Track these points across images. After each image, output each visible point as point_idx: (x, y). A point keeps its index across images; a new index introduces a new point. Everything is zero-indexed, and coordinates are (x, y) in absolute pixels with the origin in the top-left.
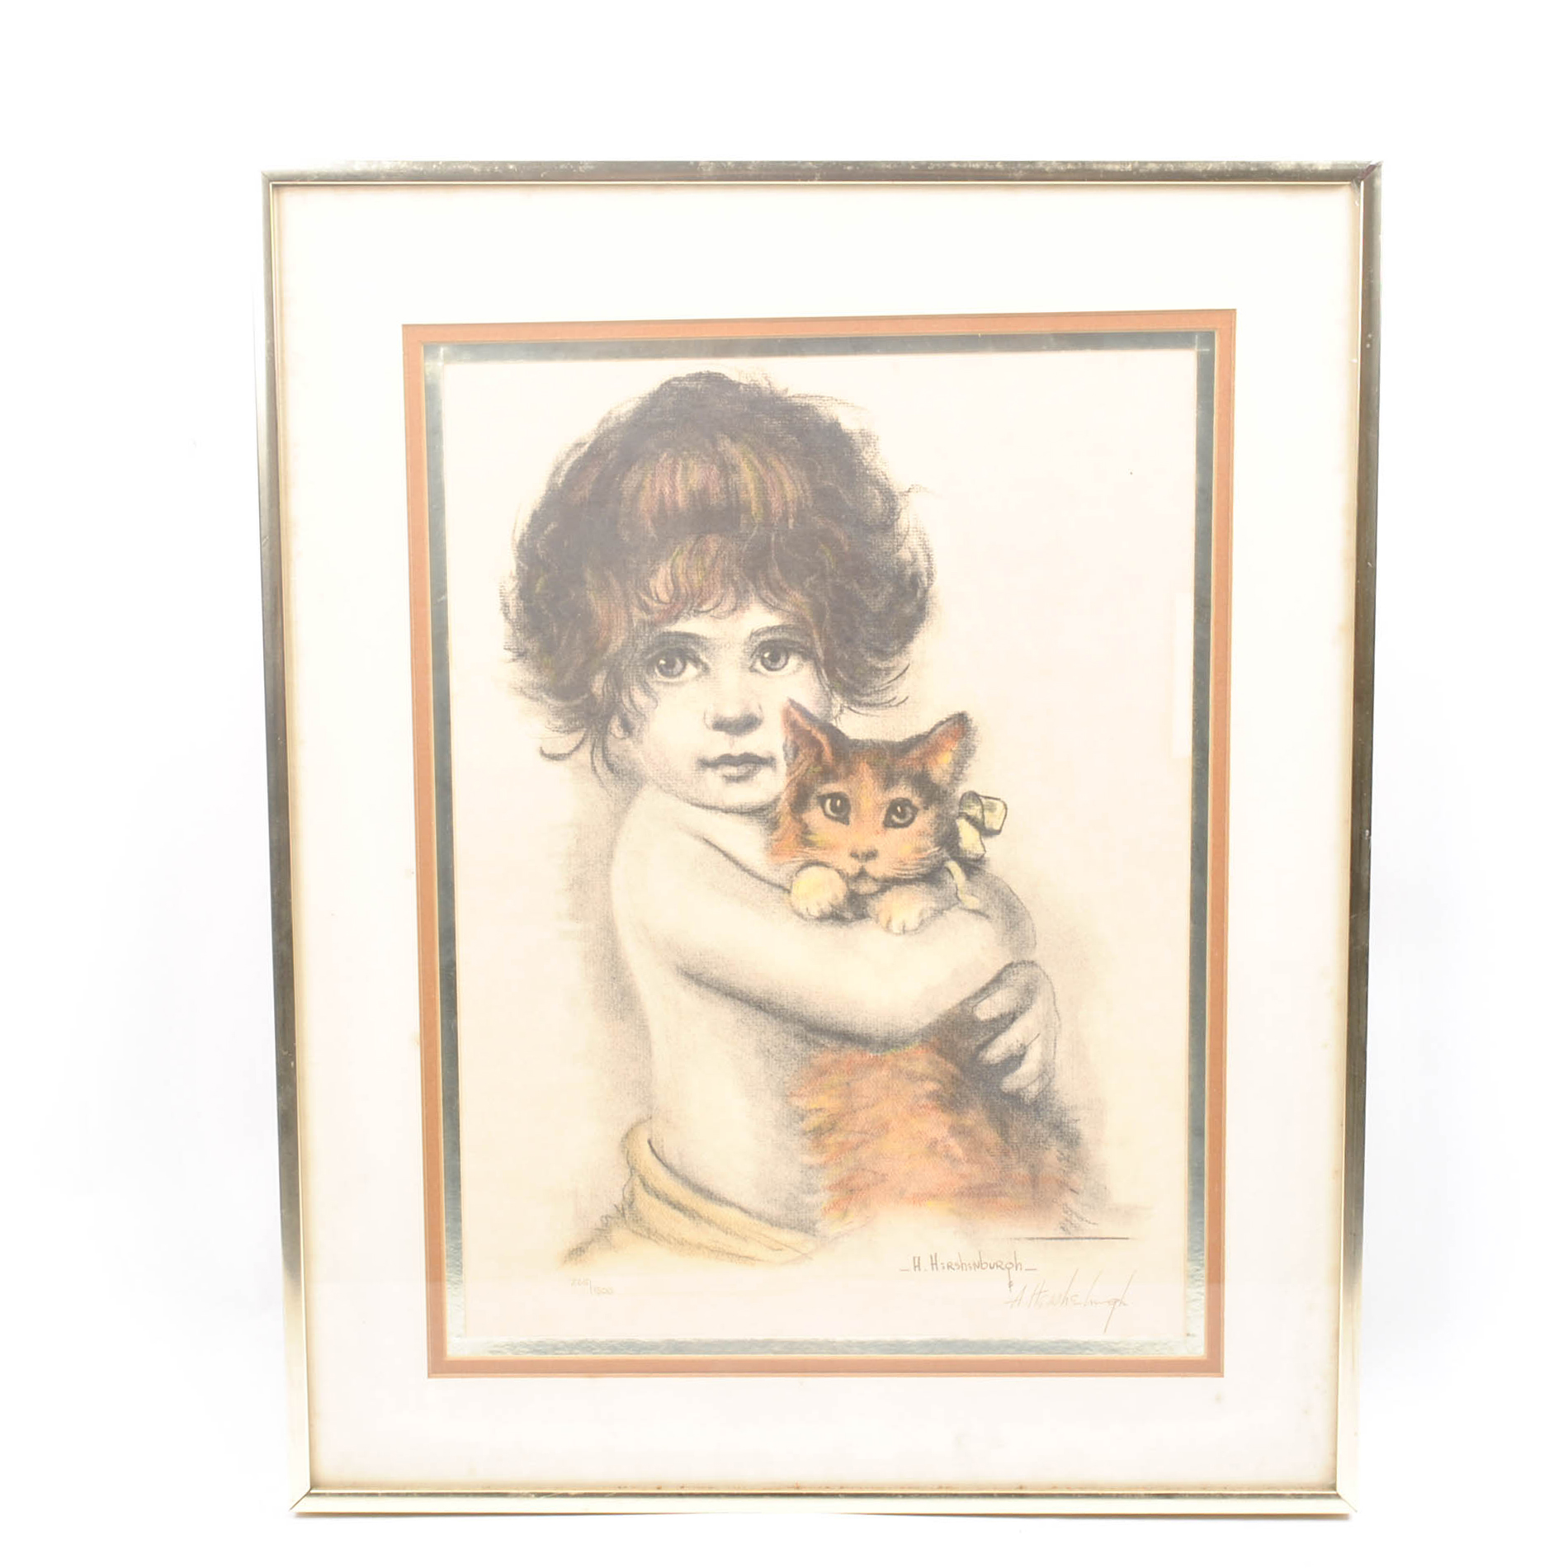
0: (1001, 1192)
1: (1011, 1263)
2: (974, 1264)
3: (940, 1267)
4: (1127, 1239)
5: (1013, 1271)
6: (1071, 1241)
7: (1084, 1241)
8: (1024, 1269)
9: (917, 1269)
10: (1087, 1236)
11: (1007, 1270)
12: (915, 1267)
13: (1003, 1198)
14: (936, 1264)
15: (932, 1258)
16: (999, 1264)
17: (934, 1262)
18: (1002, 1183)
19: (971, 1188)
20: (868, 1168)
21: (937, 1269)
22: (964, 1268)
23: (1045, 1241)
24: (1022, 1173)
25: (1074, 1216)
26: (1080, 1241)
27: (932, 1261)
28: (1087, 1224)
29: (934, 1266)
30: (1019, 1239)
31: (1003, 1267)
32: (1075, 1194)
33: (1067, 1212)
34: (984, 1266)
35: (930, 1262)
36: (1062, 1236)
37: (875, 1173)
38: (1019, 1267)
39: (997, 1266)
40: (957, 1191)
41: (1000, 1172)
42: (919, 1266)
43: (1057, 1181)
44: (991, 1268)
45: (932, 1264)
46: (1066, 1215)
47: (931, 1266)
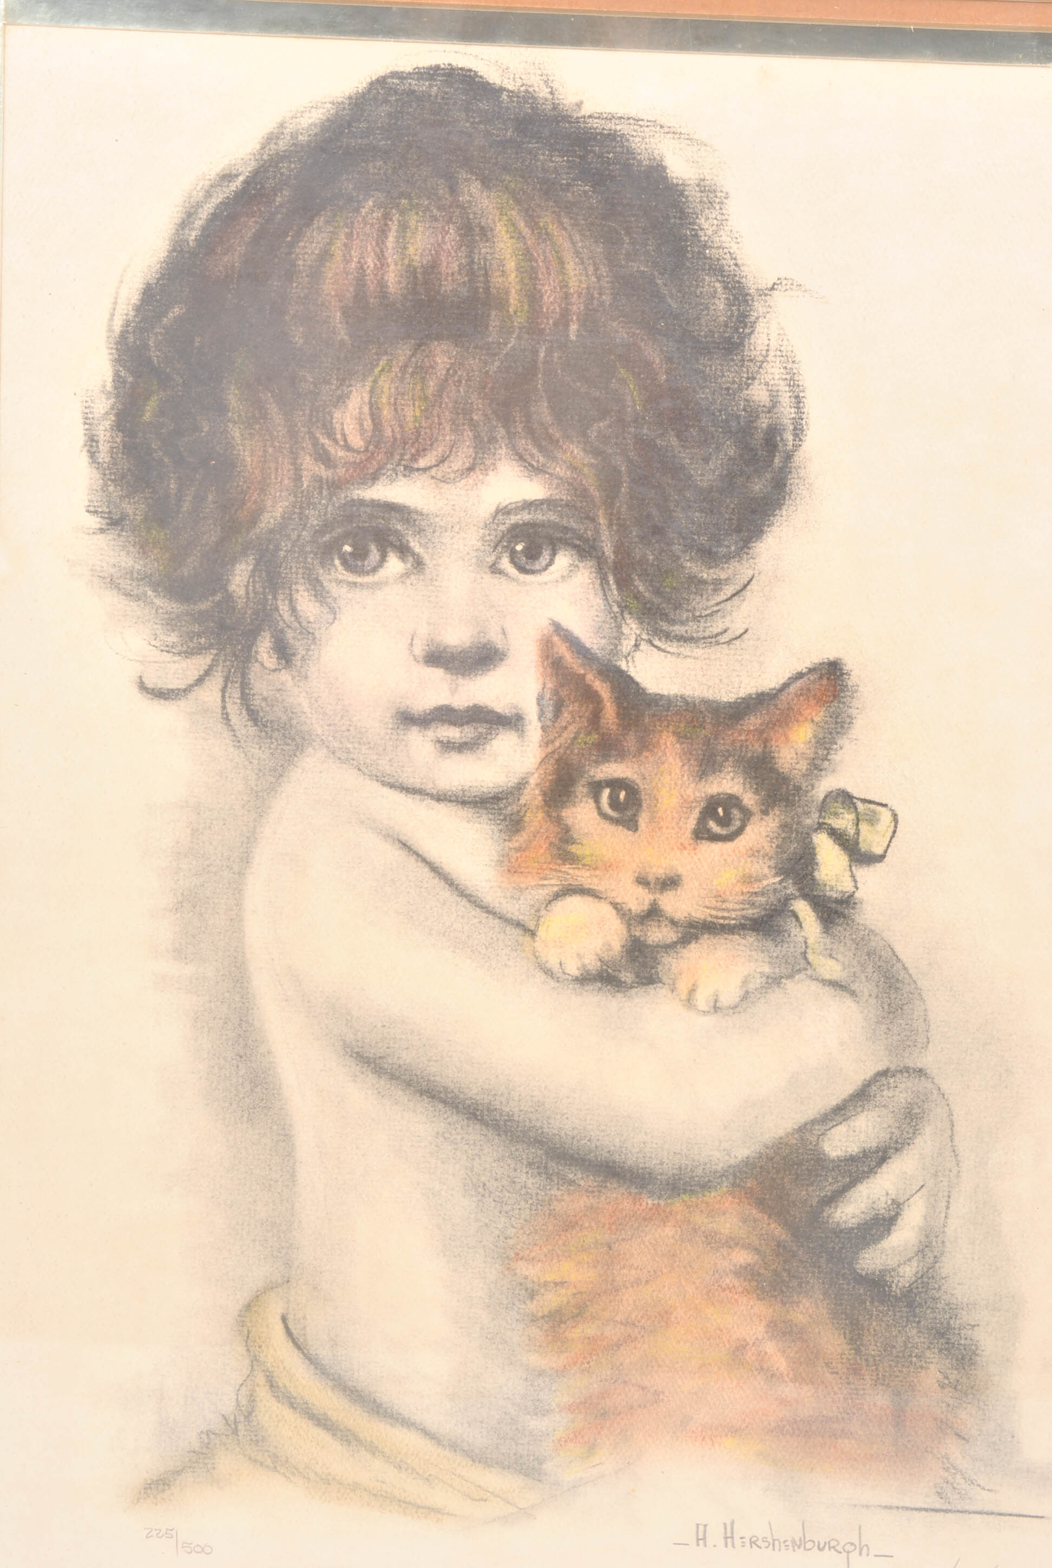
0: (843, 1431)
1: (852, 1544)
2: (794, 1542)
3: (738, 1542)
4: (1042, 1517)
5: (854, 1556)
6: (949, 1515)
7: (971, 1515)
8: (872, 1552)
9: (701, 1542)
10: (979, 1507)
11: (845, 1554)
12: (698, 1540)
13: (846, 1441)
14: (732, 1537)
15: (725, 1528)
16: (833, 1543)
17: (729, 1535)
18: (846, 1416)
19: (795, 1422)
20: (634, 1381)
21: (733, 1546)
22: (777, 1548)
23: (909, 1513)
24: (879, 1404)
25: (958, 1477)
26: (966, 1516)
27: (726, 1533)
28: (979, 1489)
29: (729, 1540)
30: (867, 1507)
31: (839, 1548)
32: (963, 1442)
33: (947, 1470)
34: (809, 1545)
35: (723, 1535)
36: (938, 1506)
37: (643, 1389)
38: (865, 1549)
39: (830, 1548)
40: (773, 1424)
41: (845, 1399)
42: (704, 1539)
43: (935, 1419)
44: (819, 1549)
45: (726, 1538)
46: (946, 1474)
47: (723, 1541)
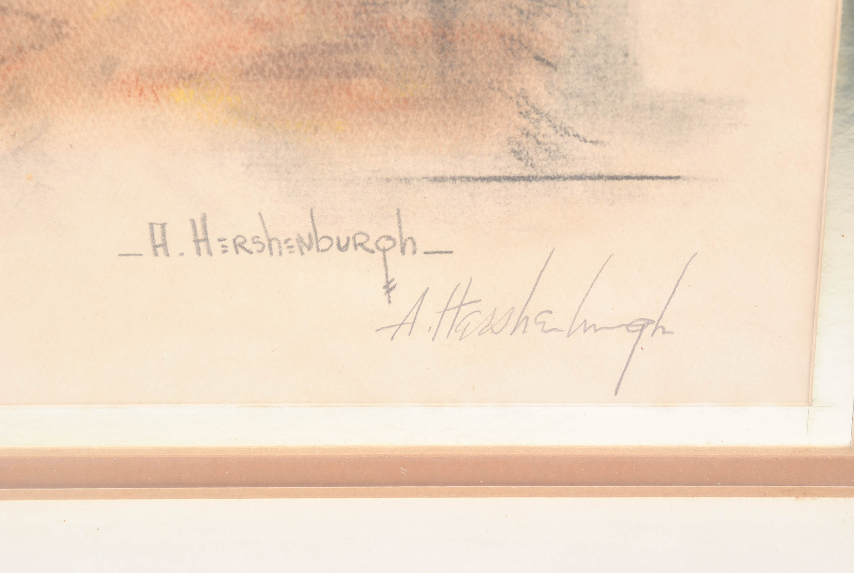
0: (357, 64)
1: (389, 238)
2: (300, 240)
3: (216, 246)
4: (678, 178)
5: (394, 254)
6: (535, 185)
7: (569, 182)
8: (421, 248)
9: (160, 250)
10: (578, 170)
11: (379, 254)
12: (155, 247)
13: (365, 81)
14: (206, 240)
15: (194, 227)
16: (360, 239)
17: (201, 236)
18: (360, 41)
19: (281, 56)
20: (16, 7)
21: (210, 253)
22: (276, 250)
23: (472, 185)
24: (410, 17)
25: (544, 124)
26: (560, 184)
27: (196, 235)
28: (577, 141)
29: (202, 245)
30: (407, 180)
31: (370, 245)
32: (548, 69)
33: (525, 115)
34: (324, 244)
35: (191, 238)
36: (515, 172)
37: (34, 18)
38: (409, 245)
39: (356, 246)
40: (248, 63)
41: (357, 14)
42: (164, 245)
43: (502, 36)
44: (340, 248)
45: (197, 241)
46: (524, 122)
47: (193, 246)
